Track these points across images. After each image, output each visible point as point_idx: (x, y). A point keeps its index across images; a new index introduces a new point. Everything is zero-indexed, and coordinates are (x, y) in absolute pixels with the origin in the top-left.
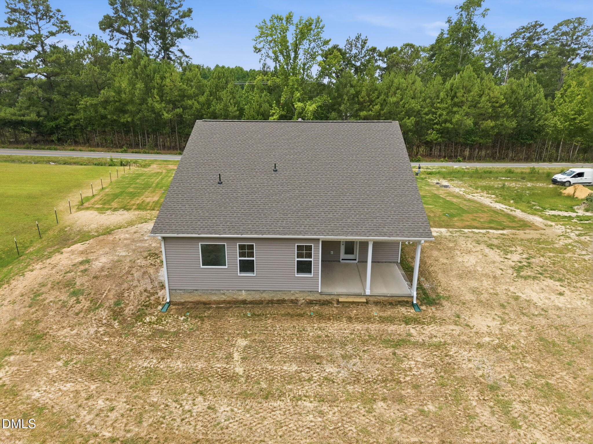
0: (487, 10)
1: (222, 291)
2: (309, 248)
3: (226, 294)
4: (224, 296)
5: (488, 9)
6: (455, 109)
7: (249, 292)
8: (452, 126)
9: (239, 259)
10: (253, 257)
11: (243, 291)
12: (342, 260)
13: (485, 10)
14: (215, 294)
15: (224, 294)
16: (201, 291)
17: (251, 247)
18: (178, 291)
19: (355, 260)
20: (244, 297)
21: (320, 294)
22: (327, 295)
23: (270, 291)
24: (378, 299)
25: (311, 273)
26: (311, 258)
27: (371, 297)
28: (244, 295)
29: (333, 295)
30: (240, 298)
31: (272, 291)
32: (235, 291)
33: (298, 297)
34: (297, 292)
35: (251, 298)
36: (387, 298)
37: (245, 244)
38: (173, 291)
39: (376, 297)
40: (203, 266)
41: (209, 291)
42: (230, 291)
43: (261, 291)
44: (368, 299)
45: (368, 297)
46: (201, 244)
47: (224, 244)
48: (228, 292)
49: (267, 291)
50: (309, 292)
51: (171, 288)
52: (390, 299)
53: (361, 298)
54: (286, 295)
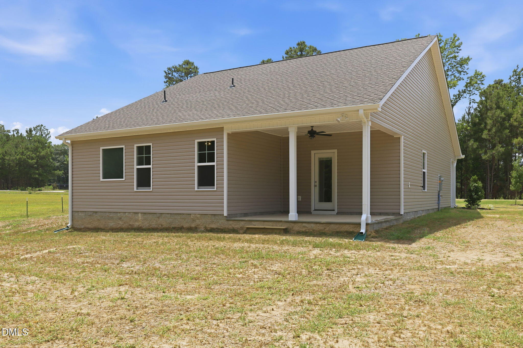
2: (212, 146)
3: (122, 219)
4: (120, 222)
7: (145, 216)
9: (136, 167)
10: (150, 164)
12: (315, 210)
14: (112, 218)
15: (120, 219)
16: (100, 214)
17: (148, 149)
19: (334, 210)
20: (140, 223)
21: (227, 220)
22: (235, 221)
23: (167, 215)
24: (307, 228)
25: (214, 185)
26: (214, 162)
27: (296, 225)
28: (140, 220)
29: (243, 222)
30: (136, 224)
31: (169, 216)
32: (132, 214)
33: (199, 225)
34: (198, 216)
35: (147, 225)
36: (320, 227)
37: (143, 146)
38: (76, 214)
39: (304, 225)
40: (103, 178)
41: (107, 214)
42: (127, 214)
43: (158, 214)
44: (293, 228)
45: (293, 225)
46: (103, 150)
47: (123, 148)
48: (125, 216)
49: (164, 215)
50: (213, 216)
51: (74, 210)
52: (326, 230)
53: (281, 226)
54: (185, 221)
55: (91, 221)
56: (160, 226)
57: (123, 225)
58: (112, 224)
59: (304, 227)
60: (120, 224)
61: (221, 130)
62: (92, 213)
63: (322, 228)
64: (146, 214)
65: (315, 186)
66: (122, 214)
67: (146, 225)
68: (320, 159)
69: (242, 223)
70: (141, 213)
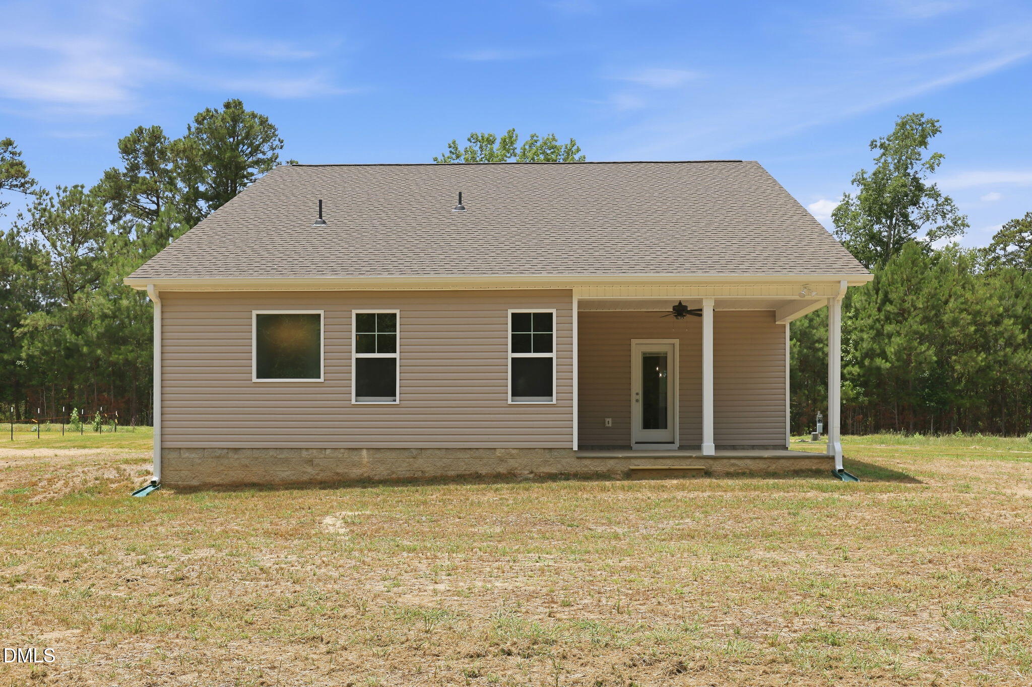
0: (938, 157)
1: (304, 454)
2: (545, 321)
3: (316, 461)
4: (309, 469)
5: (941, 156)
6: (889, 328)
7: (378, 455)
8: (888, 365)
9: (355, 356)
10: (395, 352)
11: (364, 452)
12: (636, 443)
13: (933, 157)
14: (286, 461)
15: (310, 462)
16: (249, 453)
17: (388, 321)
18: (186, 455)
19: (673, 443)
20: (365, 469)
21: (578, 458)
22: (595, 460)
23: (437, 452)
24: (739, 466)
25: (551, 395)
26: (551, 351)
27: (717, 462)
28: (365, 463)
29: (613, 460)
30: (355, 472)
31: (443, 452)
32: (342, 451)
33: (516, 468)
34: (514, 452)
35: (385, 473)
36: (761, 465)
37: (374, 314)
38: (173, 455)
39: (733, 461)
40: (258, 377)
41: (271, 453)
42: (328, 452)
43: (414, 451)
44: (711, 467)
45: (711, 462)
46: (258, 315)
47: (319, 315)
48: (322, 456)
49: (429, 452)
50: (547, 451)
51: (168, 445)
52: (770, 468)
53: (690, 465)
54: (481, 463)
55: (222, 468)
56: (420, 474)
57: (317, 474)
58: (287, 473)
59: (733, 465)
60: (310, 472)
61: (568, 293)
62: (226, 451)
63: (764, 466)
64: (382, 451)
65: (637, 401)
66: (315, 451)
67: (381, 471)
68: (644, 354)
69: (612, 462)
70: (366, 449)
